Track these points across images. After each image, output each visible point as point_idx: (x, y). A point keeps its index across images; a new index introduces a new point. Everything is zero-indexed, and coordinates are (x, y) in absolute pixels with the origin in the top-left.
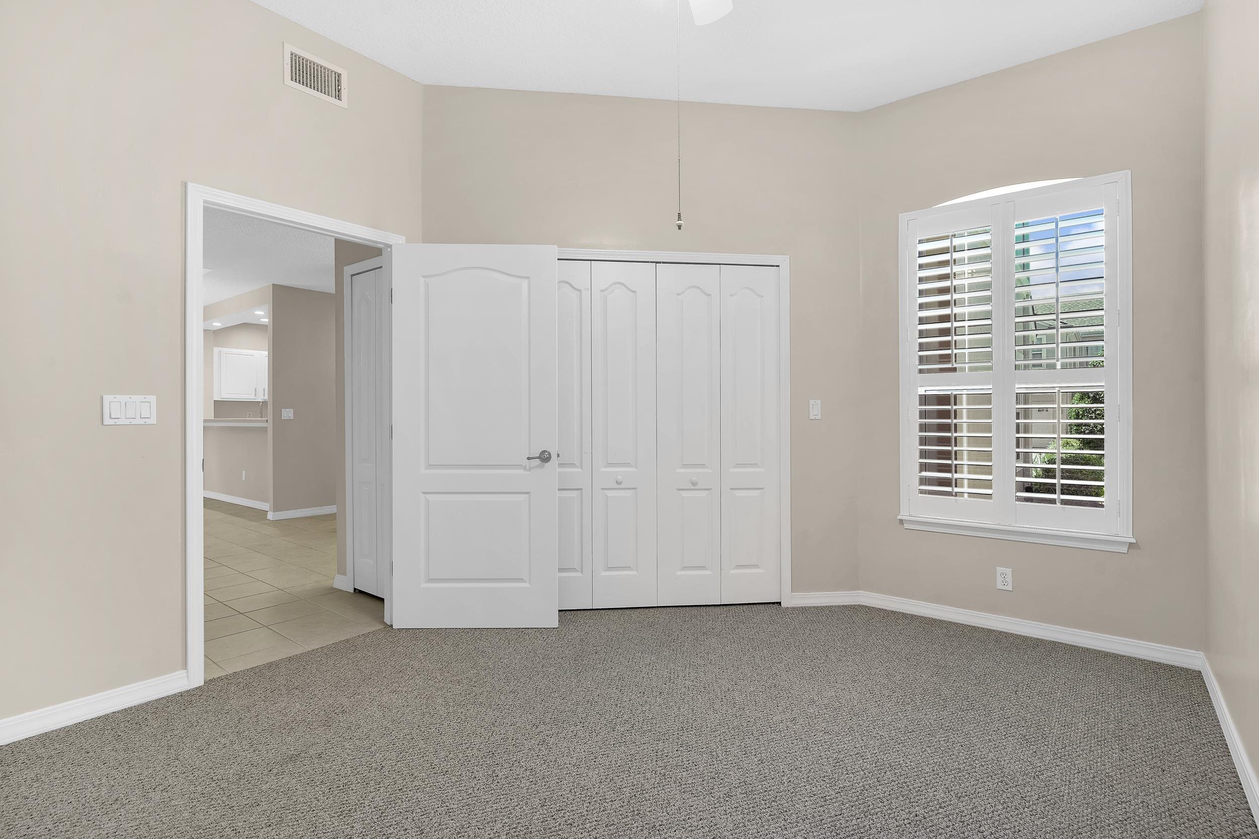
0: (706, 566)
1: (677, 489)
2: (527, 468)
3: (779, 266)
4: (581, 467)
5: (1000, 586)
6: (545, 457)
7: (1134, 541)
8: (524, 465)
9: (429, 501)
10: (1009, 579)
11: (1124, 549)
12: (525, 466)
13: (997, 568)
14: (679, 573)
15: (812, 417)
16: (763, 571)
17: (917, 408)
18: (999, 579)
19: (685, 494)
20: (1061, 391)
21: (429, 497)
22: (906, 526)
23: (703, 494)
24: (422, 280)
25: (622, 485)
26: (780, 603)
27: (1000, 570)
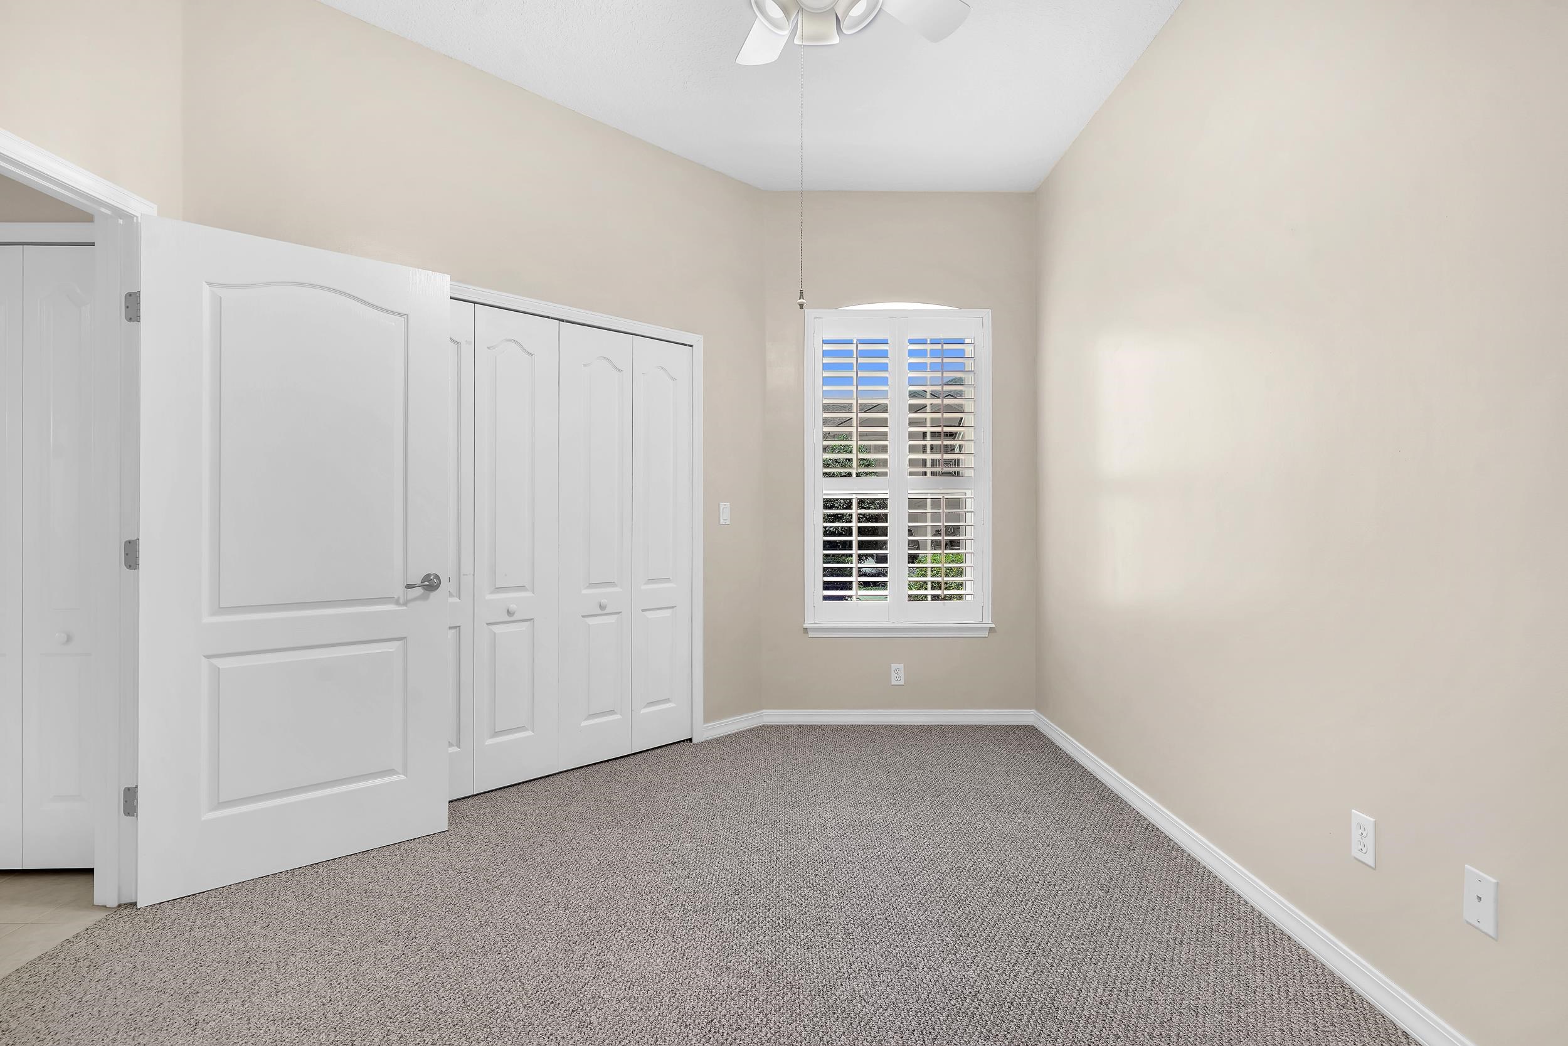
0: (616, 710)
1: (582, 616)
2: (401, 601)
3: (692, 346)
4: (459, 597)
5: (894, 682)
6: (431, 584)
7: (993, 625)
8: (396, 597)
9: (219, 668)
10: (902, 674)
11: (985, 634)
12: (399, 598)
13: (892, 665)
14: (584, 724)
15: (722, 522)
16: (674, 705)
17: (821, 512)
18: (894, 675)
19: (591, 621)
20: (945, 497)
21: (216, 662)
22: (811, 634)
23: (612, 619)
24: (206, 288)
25: (515, 616)
26: (690, 740)
27: (894, 666)
